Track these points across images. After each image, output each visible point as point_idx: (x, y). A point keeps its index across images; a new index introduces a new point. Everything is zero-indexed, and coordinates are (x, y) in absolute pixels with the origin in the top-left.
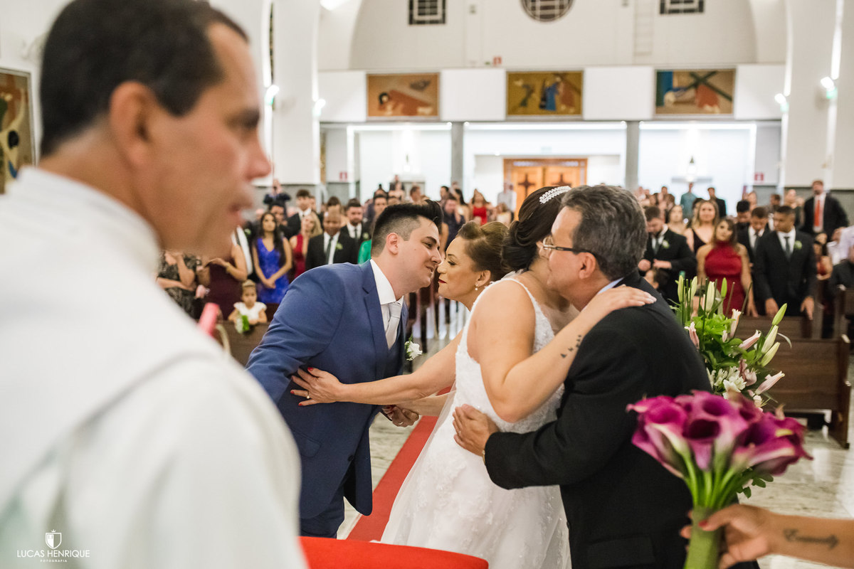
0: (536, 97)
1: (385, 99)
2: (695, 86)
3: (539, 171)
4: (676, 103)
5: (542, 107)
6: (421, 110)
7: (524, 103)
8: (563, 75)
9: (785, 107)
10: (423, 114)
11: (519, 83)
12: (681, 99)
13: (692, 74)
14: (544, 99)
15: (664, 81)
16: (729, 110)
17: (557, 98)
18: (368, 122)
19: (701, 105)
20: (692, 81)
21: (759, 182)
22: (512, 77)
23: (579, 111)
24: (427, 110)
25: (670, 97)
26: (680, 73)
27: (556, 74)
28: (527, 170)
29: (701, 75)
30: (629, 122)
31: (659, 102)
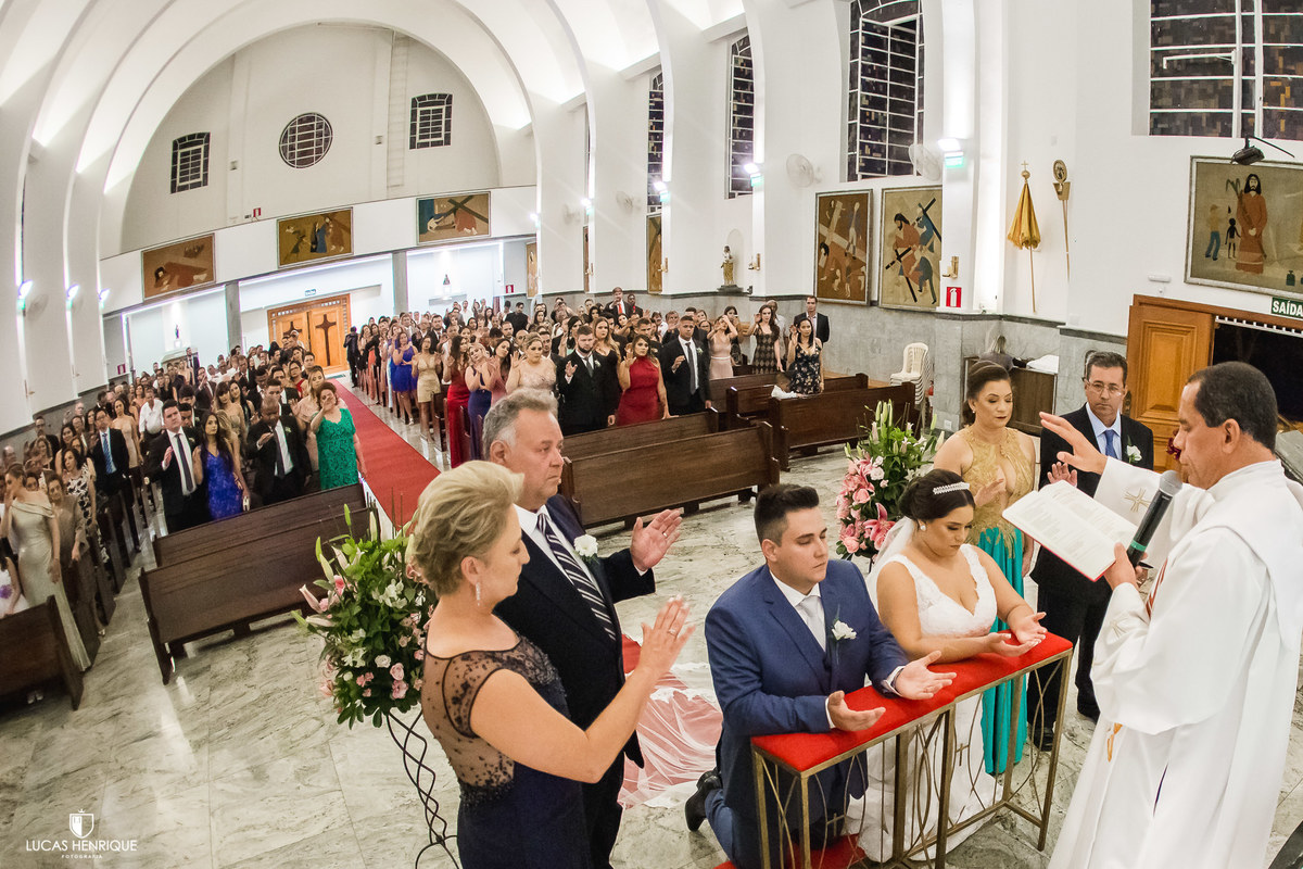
0: (307, 241)
1: (161, 273)
2: (454, 211)
3: (304, 315)
4: (437, 228)
5: (313, 250)
6: (195, 277)
7: (296, 250)
8: (332, 216)
9: (538, 224)
10: (199, 281)
11: (291, 231)
12: (440, 224)
13: (451, 201)
14: (315, 242)
15: (426, 209)
16: (487, 231)
17: (328, 240)
18: (145, 303)
19: (461, 229)
20: (452, 206)
21: (510, 293)
22: (283, 225)
23: (349, 250)
24: (202, 277)
25: (432, 223)
26: (440, 200)
27: (325, 216)
28: (291, 318)
29: (459, 201)
30: (395, 252)
31: (423, 229)
